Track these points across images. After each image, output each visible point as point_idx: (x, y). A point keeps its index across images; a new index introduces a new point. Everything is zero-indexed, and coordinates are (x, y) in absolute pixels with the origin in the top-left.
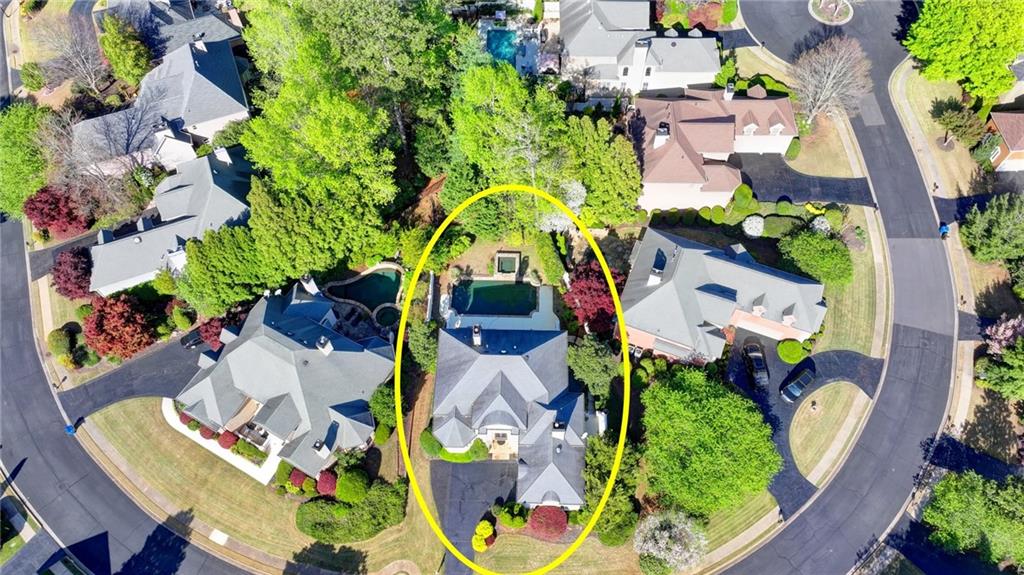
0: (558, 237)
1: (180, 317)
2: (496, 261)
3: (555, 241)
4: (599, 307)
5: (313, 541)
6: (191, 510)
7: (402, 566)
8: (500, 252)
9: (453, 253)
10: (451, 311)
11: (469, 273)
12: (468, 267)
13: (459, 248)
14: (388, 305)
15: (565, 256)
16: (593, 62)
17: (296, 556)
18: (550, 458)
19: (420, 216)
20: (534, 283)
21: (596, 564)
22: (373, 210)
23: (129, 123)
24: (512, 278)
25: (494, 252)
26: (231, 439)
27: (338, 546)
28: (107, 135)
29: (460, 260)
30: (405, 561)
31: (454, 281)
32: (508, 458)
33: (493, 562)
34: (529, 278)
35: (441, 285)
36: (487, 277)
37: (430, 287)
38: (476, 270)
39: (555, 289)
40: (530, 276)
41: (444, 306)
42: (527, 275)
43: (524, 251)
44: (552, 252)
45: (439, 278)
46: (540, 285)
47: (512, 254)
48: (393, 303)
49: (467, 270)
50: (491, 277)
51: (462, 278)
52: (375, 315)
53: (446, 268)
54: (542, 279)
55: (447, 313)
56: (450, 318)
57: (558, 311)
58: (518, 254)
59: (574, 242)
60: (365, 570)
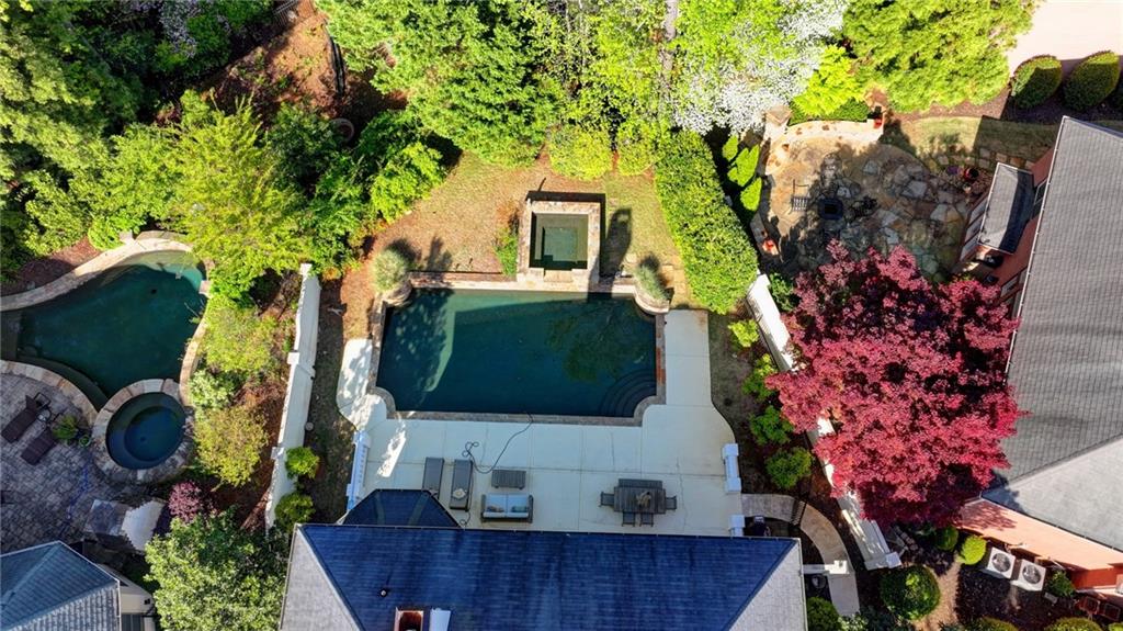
0: (731, 150)
2: (526, 230)
8: (536, 196)
9: (379, 202)
10: (374, 400)
11: (438, 266)
12: (436, 246)
13: (404, 184)
14: (152, 385)
19: (291, 79)
24: (577, 283)
25: (519, 194)
29: (409, 221)
31: (389, 295)
34: (633, 287)
35: (344, 308)
36: (494, 280)
37: (303, 320)
38: (460, 258)
39: (716, 322)
40: (636, 278)
41: (355, 379)
42: (624, 273)
43: (616, 194)
44: (716, 205)
45: (339, 283)
46: (666, 310)
47: (576, 205)
48: (169, 381)
49: (430, 259)
50: (507, 280)
51: (416, 283)
52: (106, 424)
53: (361, 251)
54: (672, 289)
55: (362, 405)
56: (370, 429)
57: (728, 402)
58: (597, 205)
59: (773, 165)
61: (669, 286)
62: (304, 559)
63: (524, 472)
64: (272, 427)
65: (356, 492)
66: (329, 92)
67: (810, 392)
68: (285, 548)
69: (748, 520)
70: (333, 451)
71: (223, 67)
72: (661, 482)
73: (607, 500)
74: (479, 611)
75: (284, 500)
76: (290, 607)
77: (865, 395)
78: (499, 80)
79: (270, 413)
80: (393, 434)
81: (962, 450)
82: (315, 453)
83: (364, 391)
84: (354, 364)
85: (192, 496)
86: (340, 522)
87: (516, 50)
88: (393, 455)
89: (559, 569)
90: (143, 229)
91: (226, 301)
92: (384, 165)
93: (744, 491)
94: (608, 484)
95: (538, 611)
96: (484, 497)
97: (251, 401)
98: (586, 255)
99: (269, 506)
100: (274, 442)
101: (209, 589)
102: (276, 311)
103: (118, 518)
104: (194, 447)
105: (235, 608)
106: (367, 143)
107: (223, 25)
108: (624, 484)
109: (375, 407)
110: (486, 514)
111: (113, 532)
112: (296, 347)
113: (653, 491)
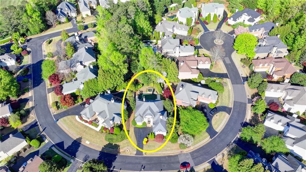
1: (80, 99)
2: (148, 89)
3: (160, 85)
5: (108, 142)
6: (82, 137)
7: (128, 148)
12: (142, 91)
16: (168, 51)
17: (104, 146)
18: (160, 122)
21: (170, 147)
22: (123, 76)
23: (71, 62)
24: (151, 93)
26: (91, 123)
27: (114, 144)
28: (66, 64)
29: (140, 89)
30: (128, 147)
31: (139, 94)
32: (151, 126)
33: (147, 147)
35: (136, 94)
40: (155, 92)
41: (137, 98)
46: (157, 94)
50: (147, 93)
53: (137, 90)
58: (153, 88)
59: (165, 85)
60: (119, 149)
90: (123, 89)
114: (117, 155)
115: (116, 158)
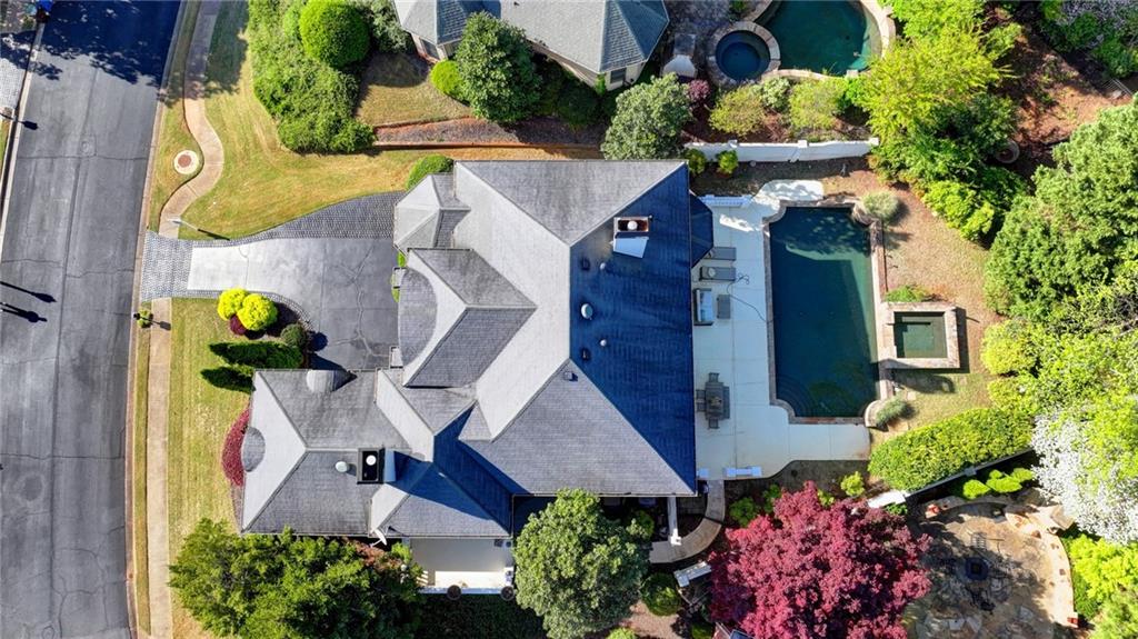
0: (1021, 474)
2: (929, 308)
3: (1007, 466)
4: (760, 594)
7: (213, 160)
8: (960, 315)
9: (937, 188)
10: (776, 206)
11: (885, 240)
12: (905, 237)
13: (956, 205)
14: (775, 52)
15: (960, 493)
18: (319, 445)
19: (1051, 104)
20: (874, 411)
24: (885, 351)
25: (962, 302)
29: (927, 215)
30: (220, 164)
31: (860, 205)
34: (887, 397)
35: (847, 175)
36: (881, 286)
37: (835, 146)
38: (896, 256)
39: (862, 466)
40: (893, 399)
41: (790, 190)
42: (897, 390)
43: (970, 383)
44: (962, 455)
45: (867, 168)
46: (868, 424)
47: (956, 348)
48: (779, 63)
49: (892, 233)
50: (882, 296)
51: (872, 226)
52: (745, 29)
53: (895, 181)
54: (887, 431)
55: (771, 198)
56: (755, 206)
57: (794, 473)
58: (957, 365)
59: (1016, 521)
60: (208, 93)
61: (889, 427)
62: (666, 168)
63: (729, 317)
64: (751, 137)
65: (709, 200)
66: (1043, 137)
67: (804, 510)
68: (671, 156)
69: (704, 482)
70: (735, 183)
71: (1053, 48)
72: (728, 417)
73: (713, 377)
74: (643, 276)
75: (700, 154)
76: (637, 164)
77: (803, 541)
78: (1052, 264)
79: (761, 134)
80: (751, 221)
81: (767, 606)
82: (734, 170)
83: (781, 198)
84: (803, 188)
85: (701, 94)
86: (691, 192)
87: (1080, 272)
88: (735, 224)
89: (669, 328)
90: (896, 20)
91: (844, 89)
92: (971, 188)
93: (726, 483)
94: (725, 379)
95: (644, 312)
96: (710, 290)
97: (768, 120)
98: (910, 357)
99: (696, 144)
100: (741, 140)
101: (649, 113)
102: (839, 127)
103: (684, 51)
104: (734, 88)
105: (635, 132)
106: (992, 172)
107: (1094, 40)
108: (726, 390)
109: (769, 207)
110: (698, 292)
111: (676, 50)
112: (811, 144)
113: (722, 411)
114: (158, 83)
115: (133, 80)
